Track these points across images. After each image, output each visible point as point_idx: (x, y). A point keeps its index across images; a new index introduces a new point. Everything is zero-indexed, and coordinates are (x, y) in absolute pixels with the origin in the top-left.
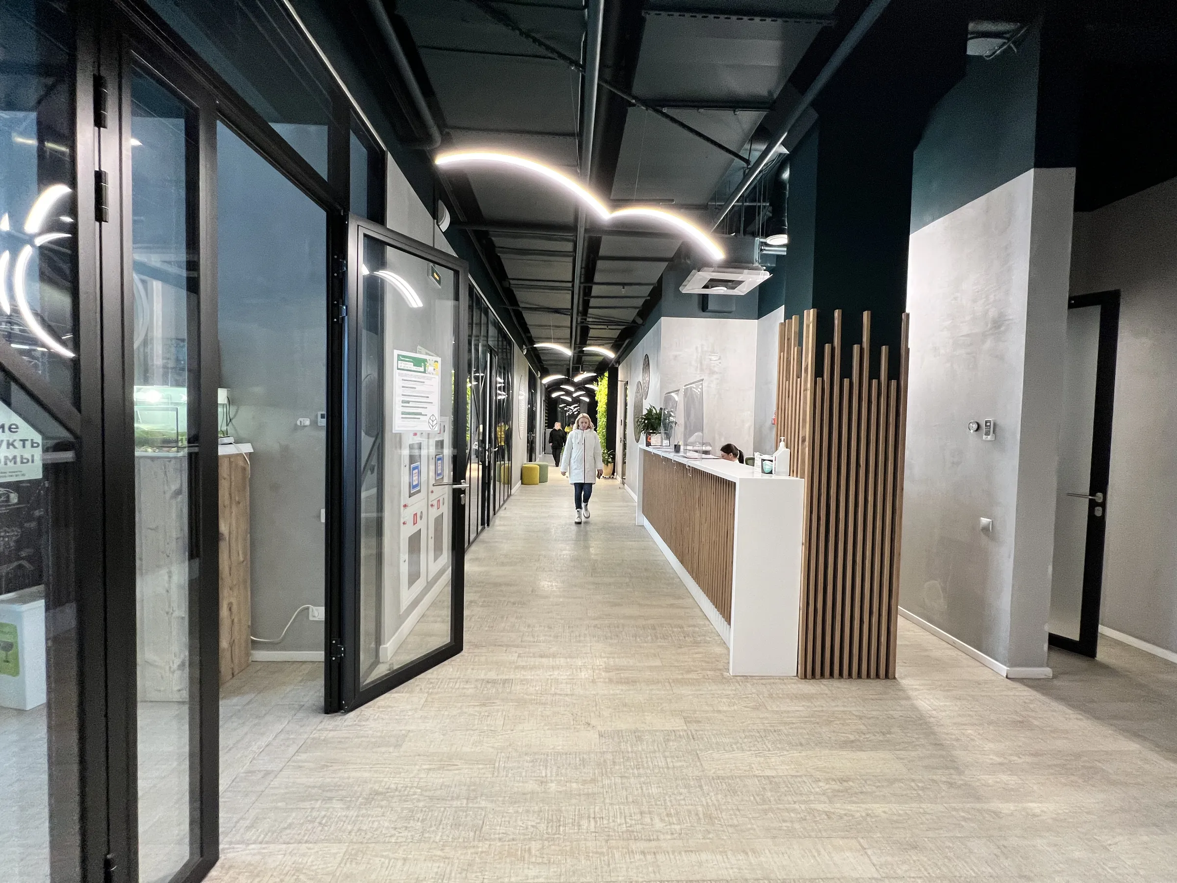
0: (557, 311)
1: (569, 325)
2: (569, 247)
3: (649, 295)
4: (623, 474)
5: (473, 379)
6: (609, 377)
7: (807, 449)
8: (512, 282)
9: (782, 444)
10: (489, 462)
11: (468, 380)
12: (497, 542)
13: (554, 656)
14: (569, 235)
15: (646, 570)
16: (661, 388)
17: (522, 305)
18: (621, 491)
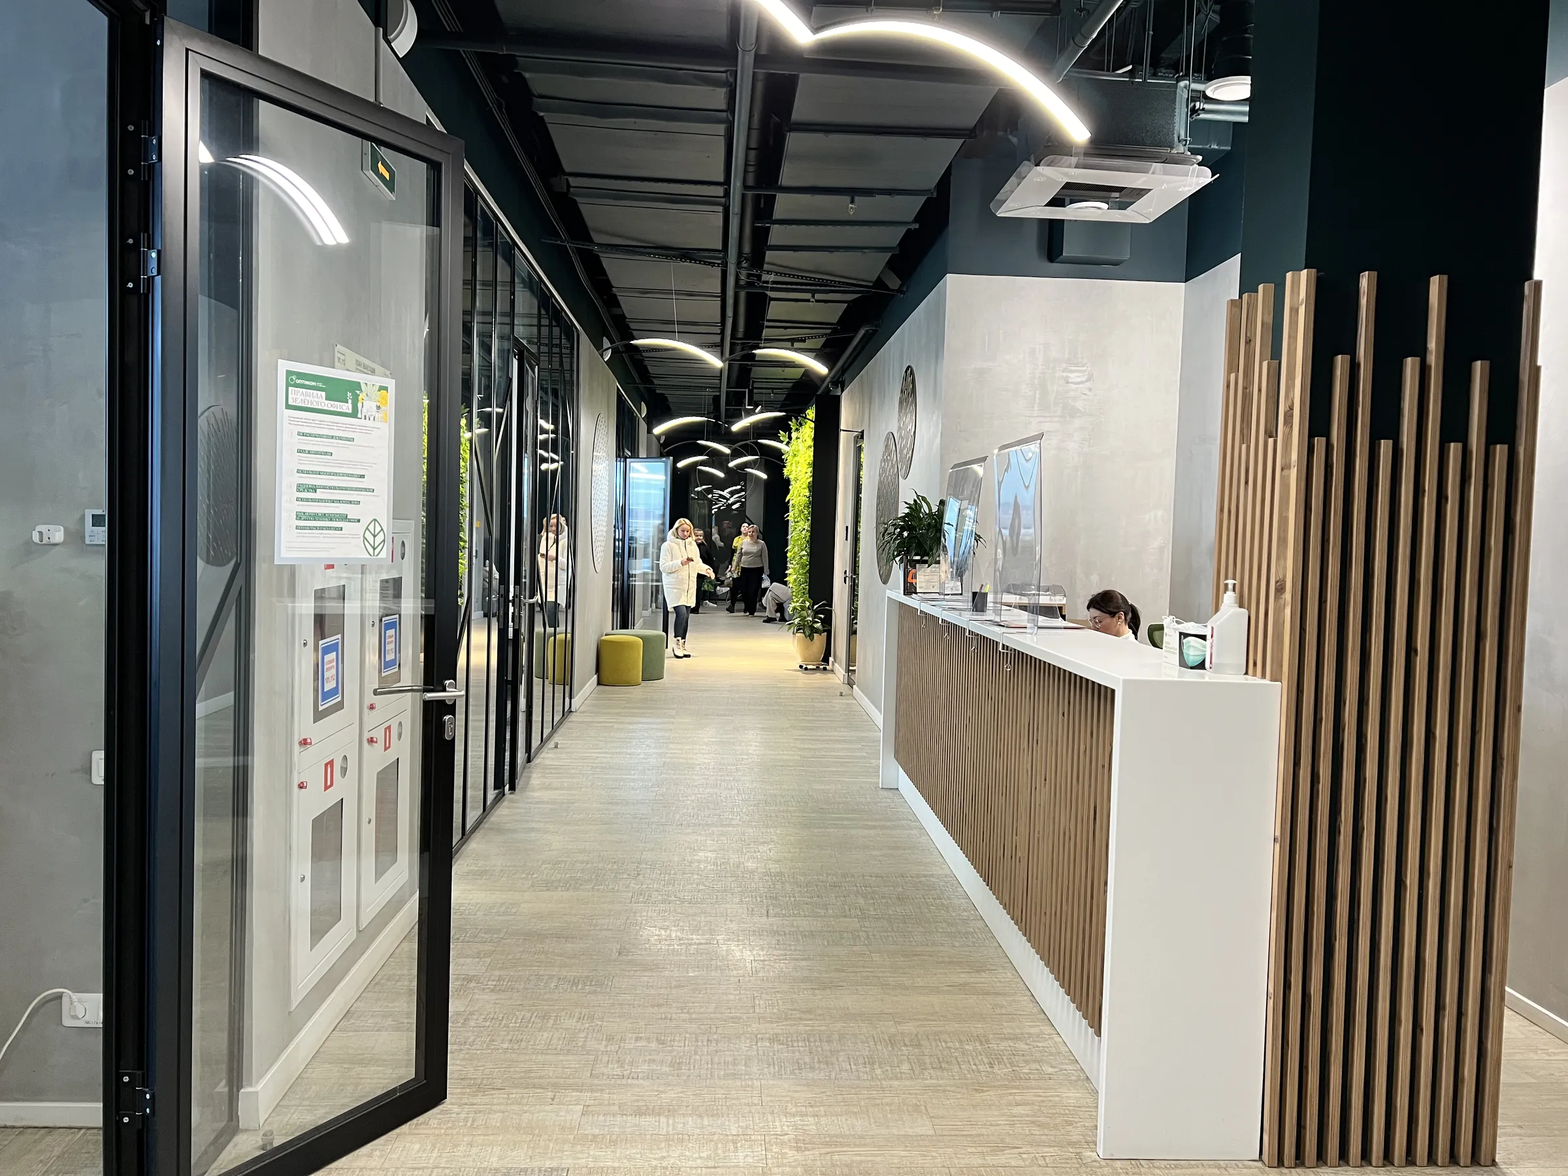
0: (686, 254)
1: (718, 289)
2: (716, 98)
3: (916, 220)
4: (851, 660)
5: (475, 420)
6: (817, 421)
7: (1288, 611)
8: (573, 181)
9: (1229, 598)
10: (517, 632)
11: (463, 422)
12: (532, 829)
13: (670, 1111)
14: (718, 71)
15: (901, 899)
16: (944, 449)
17: (597, 238)
18: (845, 701)
